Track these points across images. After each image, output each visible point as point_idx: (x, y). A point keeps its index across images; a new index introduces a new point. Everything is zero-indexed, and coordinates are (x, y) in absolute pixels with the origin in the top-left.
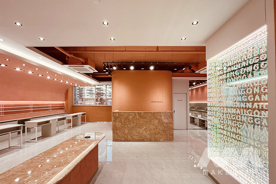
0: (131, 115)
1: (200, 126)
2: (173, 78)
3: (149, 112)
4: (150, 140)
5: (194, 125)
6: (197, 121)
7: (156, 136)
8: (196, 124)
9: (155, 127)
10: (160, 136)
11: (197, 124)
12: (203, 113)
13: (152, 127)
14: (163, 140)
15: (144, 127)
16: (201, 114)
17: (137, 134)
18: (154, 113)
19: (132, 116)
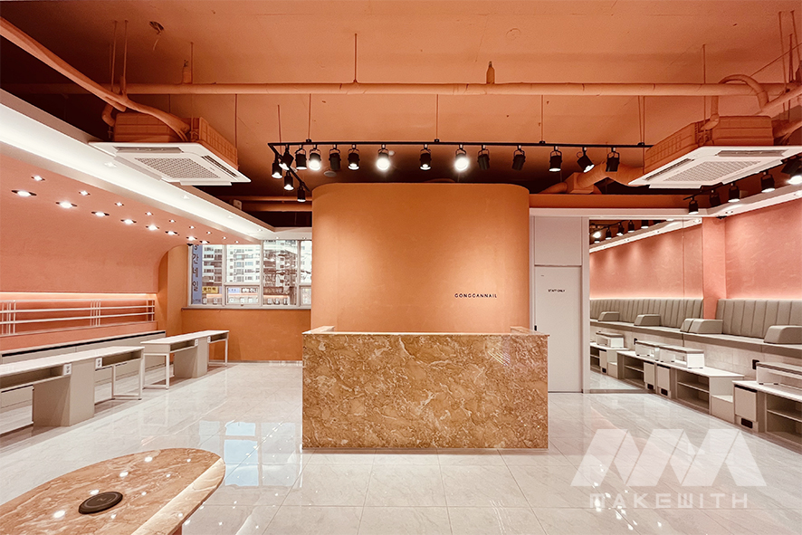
0: (379, 347)
1: (621, 378)
2: (533, 212)
3: (451, 337)
4: (453, 447)
5: (599, 372)
6: (609, 361)
7: (480, 431)
8: (604, 370)
9: (472, 394)
10: (495, 430)
11: (609, 371)
12: (627, 333)
13: (460, 392)
14: (508, 446)
15: (430, 393)
16: (623, 336)
17: (402, 422)
18: (471, 341)
19: (383, 349)
